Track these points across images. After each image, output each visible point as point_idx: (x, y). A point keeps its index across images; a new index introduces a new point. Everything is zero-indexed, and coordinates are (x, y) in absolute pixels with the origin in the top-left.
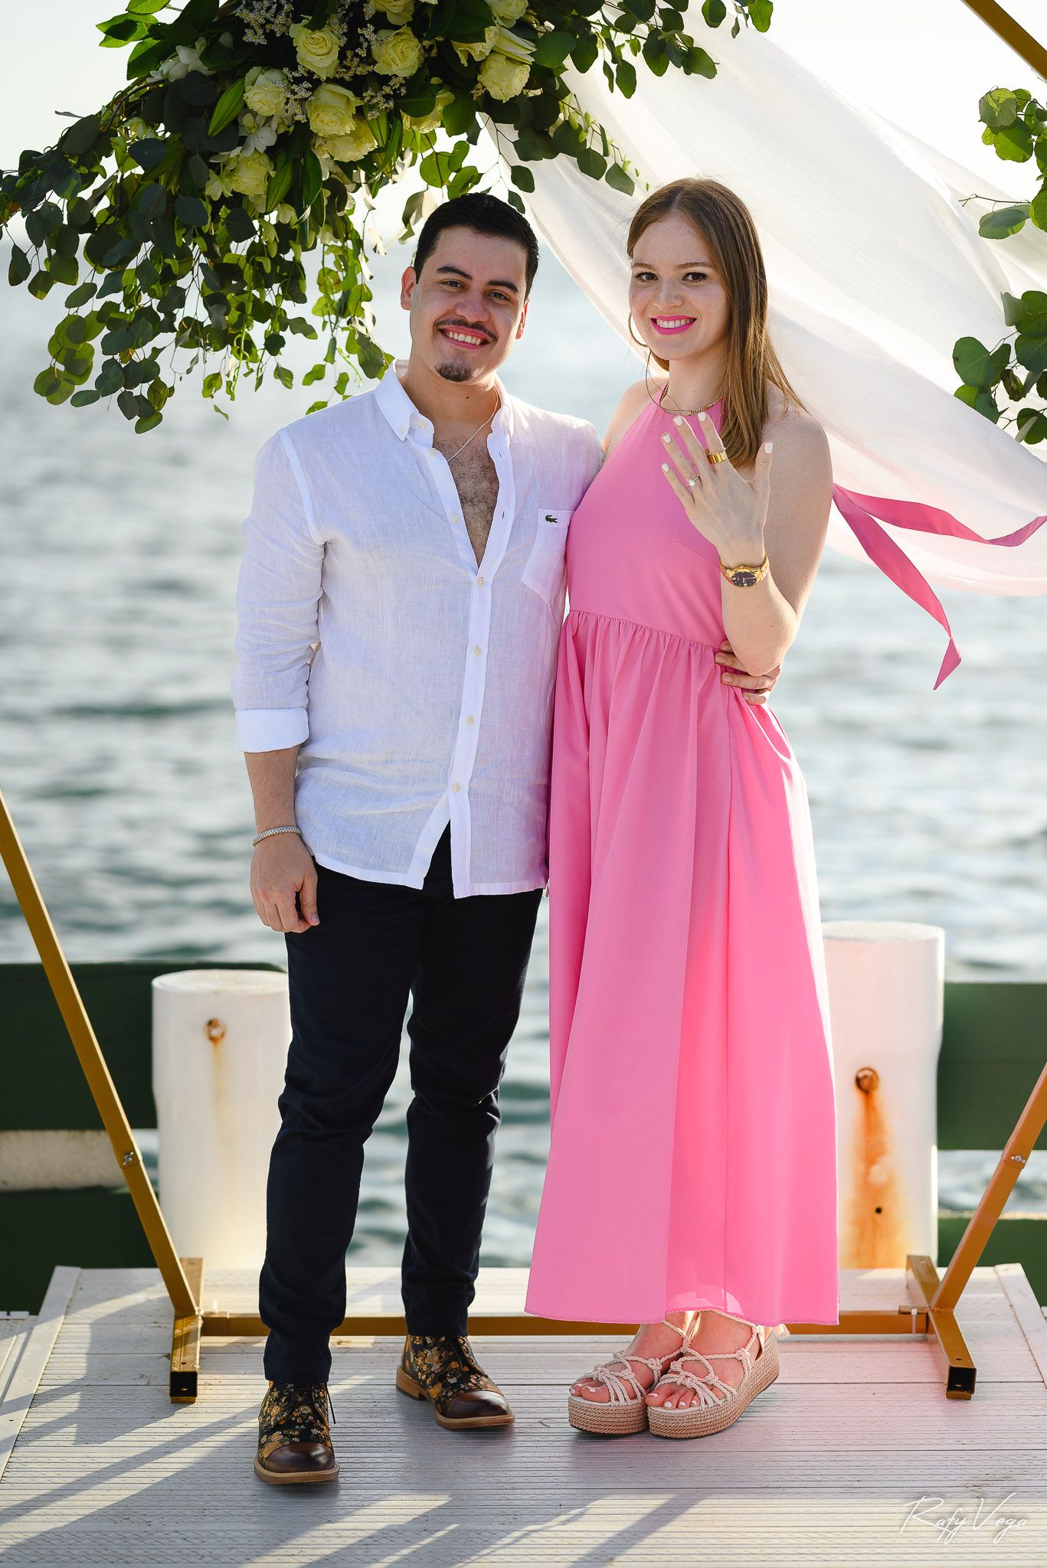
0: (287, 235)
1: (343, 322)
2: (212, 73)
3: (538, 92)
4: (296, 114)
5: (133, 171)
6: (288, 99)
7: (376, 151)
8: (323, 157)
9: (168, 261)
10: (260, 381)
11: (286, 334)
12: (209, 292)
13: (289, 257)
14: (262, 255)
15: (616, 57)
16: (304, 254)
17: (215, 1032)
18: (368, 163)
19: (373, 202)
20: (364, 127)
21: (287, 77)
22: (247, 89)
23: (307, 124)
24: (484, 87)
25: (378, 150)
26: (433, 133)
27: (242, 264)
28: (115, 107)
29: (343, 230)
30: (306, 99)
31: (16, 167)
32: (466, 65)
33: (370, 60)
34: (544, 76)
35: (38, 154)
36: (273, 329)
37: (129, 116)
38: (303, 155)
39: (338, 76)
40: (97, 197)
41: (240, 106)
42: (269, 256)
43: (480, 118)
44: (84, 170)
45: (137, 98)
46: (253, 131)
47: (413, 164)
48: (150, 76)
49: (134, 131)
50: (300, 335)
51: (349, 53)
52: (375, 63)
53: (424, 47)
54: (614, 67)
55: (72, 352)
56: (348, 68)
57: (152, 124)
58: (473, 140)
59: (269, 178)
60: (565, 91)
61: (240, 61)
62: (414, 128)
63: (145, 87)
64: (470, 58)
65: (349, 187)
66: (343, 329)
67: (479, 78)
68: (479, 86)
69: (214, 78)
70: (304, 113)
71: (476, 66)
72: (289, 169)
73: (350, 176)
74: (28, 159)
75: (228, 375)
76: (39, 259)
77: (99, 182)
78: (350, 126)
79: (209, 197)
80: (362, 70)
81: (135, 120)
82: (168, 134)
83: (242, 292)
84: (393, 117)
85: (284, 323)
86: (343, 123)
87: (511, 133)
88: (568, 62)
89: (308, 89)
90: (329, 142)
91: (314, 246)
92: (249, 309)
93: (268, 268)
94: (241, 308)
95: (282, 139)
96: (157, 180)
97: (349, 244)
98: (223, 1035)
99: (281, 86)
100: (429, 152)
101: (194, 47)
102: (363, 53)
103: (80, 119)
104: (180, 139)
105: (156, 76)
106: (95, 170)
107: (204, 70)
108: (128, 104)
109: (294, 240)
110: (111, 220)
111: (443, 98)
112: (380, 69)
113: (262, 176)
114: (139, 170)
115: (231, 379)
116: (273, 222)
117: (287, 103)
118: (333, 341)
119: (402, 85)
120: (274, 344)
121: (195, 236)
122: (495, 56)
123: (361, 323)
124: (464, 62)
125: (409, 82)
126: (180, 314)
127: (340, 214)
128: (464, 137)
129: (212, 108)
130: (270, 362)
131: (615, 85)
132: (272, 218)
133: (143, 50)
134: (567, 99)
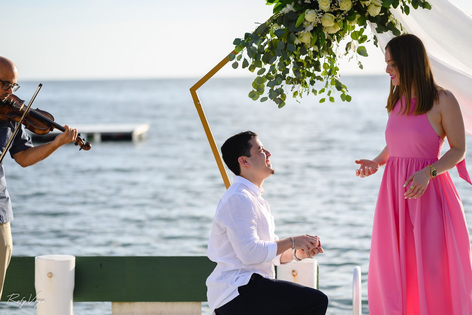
0: (316, 54)
1: (330, 77)
2: (296, 11)
3: (383, 14)
4: (318, 21)
5: (274, 38)
6: (316, 17)
7: (339, 31)
8: (325, 33)
9: (284, 61)
10: (308, 93)
11: (316, 80)
12: (295, 69)
13: (316, 59)
14: (309, 59)
15: (404, 4)
16: (320, 59)
17: (294, 274)
18: (337, 34)
19: (339, 44)
20: (337, 24)
21: (316, 12)
22: (306, 15)
23: (322, 24)
24: (368, 13)
25: (340, 30)
26: (354, 25)
27: (303, 62)
28: (270, 21)
29: (330, 52)
30: (321, 17)
31: (244, 37)
32: (364, 7)
33: (338, 7)
34: (385, 10)
35: (250, 34)
36: (312, 79)
37: (274, 23)
38: (320, 32)
39: (330, 11)
40: (265, 45)
41: (304, 20)
42: (311, 59)
43: (367, 22)
44: (262, 37)
45: (276, 18)
46: (307, 26)
47: (349, 34)
48: (279, 12)
49: (275, 27)
50: (319, 80)
51: (333, 5)
52: (339, 7)
53: (352, 3)
54: (403, 7)
55: (259, 86)
56: (332, 9)
57: (280, 25)
58: (365, 27)
59: (311, 38)
60: (390, 14)
61: (303, 8)
62: (350, 24)
63: (278, 15)
64: (365, 5)
65: (332, 41)
66: (330, 79)
67: (367, 10)
68: (367, 13)
69: (296, 12)
70: (321, 21)
71: (366, 7)
72: (317, 36)
73: (332, 37)
74: (247, 35)
75: (299, 92)
76: (250, 61)
77: (266, 40)
78: (333, 24)
79: (295, 44)
80: (336, 9)
81: (275, 24)
82: (284, 27)
83: (303, 69)
84: (344, 21)
85: (315, 77)
86: (331, 23)
87: (375, 25)
88: (391, 6)
89: (322, 15)
90: (327, 29)
91: (323, 57)
92: (306, 73)
93: (311, 62)
94: (303, 73)
95: (315, 28)
96: (281, 40)
97: (332, 56)
98: (296, 274)
99: (315, 14)
100: (353, 31)
101: (291, 4)
102: (337, 5)
103: (261, 24)
104: (287, 29)
105: (281, 12)
106: (265, 37)
107: (294, 10)
108: (274, 20)
109: (318, 55)
110: (269, 51)
111: (358, 16)
112: (341, 9)
113: (310, 38)
114: (276, 38)
115: (301, 92)
116: (312, 50)
117: (316, 19)
118: (327, 82)
119: (347, 13)
120: (312, 83)
121: (291, 54)
122: (371, 4)
123: (336, 77)
124: (363, 6)
125: (349, 12)
126: (287, 75)
127: (330, 48)
128: (363, 27)
129: (296, 20)
130: (311, 88)
131: (404, 12)
132: (312, 49)
133: (277, 6)
134: (391, 16)
